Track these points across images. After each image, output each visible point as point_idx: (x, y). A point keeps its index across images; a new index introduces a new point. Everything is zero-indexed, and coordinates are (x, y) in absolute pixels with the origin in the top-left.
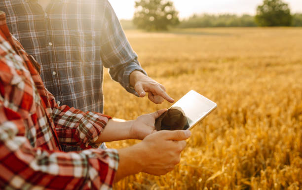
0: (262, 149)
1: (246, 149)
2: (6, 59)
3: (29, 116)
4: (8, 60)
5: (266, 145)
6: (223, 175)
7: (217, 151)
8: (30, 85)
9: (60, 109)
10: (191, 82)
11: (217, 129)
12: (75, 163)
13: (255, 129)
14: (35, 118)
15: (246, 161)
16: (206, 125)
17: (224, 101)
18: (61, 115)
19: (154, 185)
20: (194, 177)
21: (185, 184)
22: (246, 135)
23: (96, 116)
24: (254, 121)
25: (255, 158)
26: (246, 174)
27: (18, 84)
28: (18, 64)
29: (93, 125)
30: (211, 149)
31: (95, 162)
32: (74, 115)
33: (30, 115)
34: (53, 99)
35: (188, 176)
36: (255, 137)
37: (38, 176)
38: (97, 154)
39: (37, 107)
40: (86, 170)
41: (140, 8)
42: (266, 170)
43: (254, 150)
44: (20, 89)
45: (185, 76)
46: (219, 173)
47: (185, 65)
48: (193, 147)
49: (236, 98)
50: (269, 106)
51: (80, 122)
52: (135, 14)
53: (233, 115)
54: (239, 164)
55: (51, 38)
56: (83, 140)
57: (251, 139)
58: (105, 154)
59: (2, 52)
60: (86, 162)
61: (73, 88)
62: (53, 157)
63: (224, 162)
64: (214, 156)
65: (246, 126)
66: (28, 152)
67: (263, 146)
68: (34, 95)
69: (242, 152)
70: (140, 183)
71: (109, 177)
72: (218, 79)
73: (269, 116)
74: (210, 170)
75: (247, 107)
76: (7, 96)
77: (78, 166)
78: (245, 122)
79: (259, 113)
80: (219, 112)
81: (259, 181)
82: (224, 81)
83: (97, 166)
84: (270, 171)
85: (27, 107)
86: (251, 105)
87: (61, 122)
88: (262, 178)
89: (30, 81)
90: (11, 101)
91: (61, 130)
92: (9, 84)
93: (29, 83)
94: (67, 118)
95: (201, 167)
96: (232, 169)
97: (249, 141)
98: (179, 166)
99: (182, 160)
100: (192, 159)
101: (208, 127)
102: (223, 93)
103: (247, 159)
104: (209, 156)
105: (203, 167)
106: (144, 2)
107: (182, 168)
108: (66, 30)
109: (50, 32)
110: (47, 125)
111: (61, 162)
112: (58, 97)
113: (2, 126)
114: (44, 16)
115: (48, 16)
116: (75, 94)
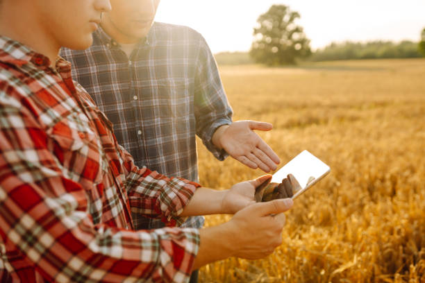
0: (414, 233)
1: (392, 233)
2: (68, 119)
3: (93, 186)
4: (71, 121)
5: (422, 228)
6: (356, 267)
7: (350, 233)
8: (96, 151)
9: (138, 174)
10: (322, 136)
11: (353, 201)
12: (143, 245)
13: (406, 205)
14: (101, 189)
15: (389, 250)
16: (338, 195)
17: (365, 164)
18: (140, 180)
19: (261, 275)
20: (314, 267)
21: (302, 276)
22: (394, 212)
23: (181, 184)
24: (406, 193)
25: (404, 246)
26: (388, 268)
27: (80, 149)
28: (82, 125)
29: (177, 195)
30: (342, 230)
31: (168, 245)
32: (156, 181)
33: (95, 185)
34: (130, 161)
35: (307, 265)
36: (406, 216)
38: (172, 235)
39: (104, 176)
40: (156, 253)
41: (260, 37)
42: (416, 265)
43: (403, 234)
44: (83, 155)
45: (314, 127)
46: (350, 265)
47: (316, 113)
48: (317, 226)
49: (382, 159)
51: (162, 190)
52: (253, 44)
53: (378, 183)
54: (379, 254)
55: (136, 90)
56: (165, 212)
57: (400, 217)
58: (182, 235)
59: (64, 111)
60: (157, 245)
61: (162, 150)
62: (117, 237)
63: (359, 249)
64: (345, 240)
65: (395, 200)
66: (87, 230)
67: (417, 229)
68: (101, 161)
69: (385, 236)
70: (243, 270)
71: (185, 264)
72: (361, 132)
74: (337, 260)
75: (398, 173)
76: (66, 163)
77: (147, 248)
78: (394, 194)
79: (415, 182)
80: (358, 179)
81: (406, 280)
82: (368, 135)
83: (170, 250)
84: (423, 265)
85: (92, 175)
86: (404, 170)
87: (140, 189)
88: (411, 276)
90: (71, 169)
91: (139, 199)
92: (69, 150)
93: (95, 147)
94: (146, 185)
95: (325, 255)
96: (368, 260)
97: (396, 222)
98: (295, 251)
99: (300, 243)
100: (313, 243)
101: (340, 199)
102: (365, 151)
103: (391, 247)
104: (337, 240)
105: (328, 256)
106: (266, 27)
107: (299, 254)
108: (153, 79)
109: (135, 84)
110: (115, 197)
111: (126, 243)
112: (143, 161)
113: (58, 200)
114: (127, 64)
115: (133, 64)
116: (163, 157)
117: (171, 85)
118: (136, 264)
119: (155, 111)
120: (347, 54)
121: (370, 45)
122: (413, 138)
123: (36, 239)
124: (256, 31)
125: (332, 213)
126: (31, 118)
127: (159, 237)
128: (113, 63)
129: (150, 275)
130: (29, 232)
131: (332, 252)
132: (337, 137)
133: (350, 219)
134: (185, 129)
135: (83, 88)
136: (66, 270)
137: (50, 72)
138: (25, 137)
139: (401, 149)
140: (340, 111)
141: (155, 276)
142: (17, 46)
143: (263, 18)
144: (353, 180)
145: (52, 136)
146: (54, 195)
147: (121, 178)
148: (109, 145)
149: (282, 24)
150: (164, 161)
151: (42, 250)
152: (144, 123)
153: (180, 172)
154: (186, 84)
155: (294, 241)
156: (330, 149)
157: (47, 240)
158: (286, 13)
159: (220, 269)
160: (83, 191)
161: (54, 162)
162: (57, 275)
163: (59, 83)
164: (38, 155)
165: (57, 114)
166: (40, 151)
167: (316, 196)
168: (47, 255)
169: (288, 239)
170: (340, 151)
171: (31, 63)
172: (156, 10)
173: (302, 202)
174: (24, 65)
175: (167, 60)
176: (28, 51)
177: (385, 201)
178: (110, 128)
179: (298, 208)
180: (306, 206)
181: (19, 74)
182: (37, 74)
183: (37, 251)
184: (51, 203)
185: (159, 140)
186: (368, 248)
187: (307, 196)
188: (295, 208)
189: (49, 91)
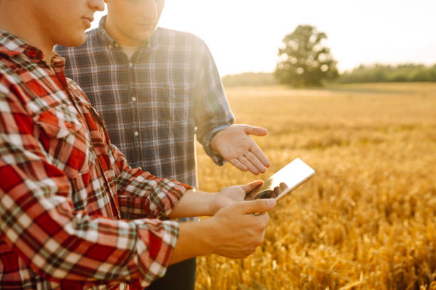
0: (429, 255)
1: (404, 254)
2: (56, 109)
3: (78, 175)
4: (59, 111)
6: (362, 286)
7: (360, 253)
8: (83, 142)
9: (130, 173)
10: (343, 157)
11: (367, 222)
12: (120, 232)
14: (87, 180)
15: (400, 270)
16: (353, 216)
17: (384, 185)
18: (131, 180)
20: (320, 285)
22: (410, 234)
23: (172, 184)
24: (425, 215)
25: (417, 267)
27: (67, 137)
28: (70, 116)
29: (167, 196)
30: (353, 249)
31: (145, 234)
32: (147, 181)
33: (80, 174)
34: (123, 160)
35: (312, 282)
36: (421, 237)
37: (73, 242)
38: (150, 225)
40: (133, 241)
41: (285, 57)
42: (426, 286)
43: (417, 256)
44: (69, 144)
45: (335, 148)
46: (356, 283)
47: (338, 134)
48: (329, 245)
49: (403, 181)
51: (152, 190)
52: (278, 65)
53: (396, 205)
54: (390, 275)
55: (135, 92)
57: (414, 241)
58: (161, 226)
59: (53, 102)
60: (134, 233)
61: (158, 152)
62: (94, 223)
63: (368, 269)
64: (354, 259)
65: (412, 222)
66: (64, 213)
67: (433, 251)
68: (87, 152)
69: (397, 257)
70: (246, 286)
71: (162, 254)
72: (384, 153)
74: (346, 278)
75: (418, 195)
76: (52, 151)
77: (124, 236)
78: (413, 214)
79: (434, 204)
80: (375, 200)
82: (392, 157)
83: (147, 239)
84: (435, 287)
85: (77, 164)
86: (425, 193)
87: (130, 188)
89: (84, 137)
90: (56, 156)
91: (128, 198)
92: (55, 137)
93: (82, 137)
94: (137, 184)
95: (331, 272)
96: (376, 279)
97: (410, 243)
98: (301, 269)
99: (307, 260)
100: (320, 261)
101: (355, 219)
102: (386, 174)
103: (402, 268)
104: (347, 259)
105: (335, 273)
106: (291, 48)
107: (304, 271)
108: (153, 82)
109: (134, 85)
110: (102, 189)
111: (102, 229)
112: (138, 162)
113: (38, 183)
114: (127, 67)
115: (133, 66)
116: (159, 160)
117: (170, 89)
118: (112, 249)
119: (153, 113)
120: (377, 77)
121: (400, 67)
123: (15, 220)
124: (281, 52)
125: (344, 233)
126: (18, 104)
127: (137, 226)
128: (114, 64)
129: (126, 262)
130: (8, 212)
131: (340, 270)
132: (358, 159)
133: (362, 238)
134: (183, 133)
135: (79, 87)
136: (42, 251)
137: (43, 65)
138: (10, 121)
139: (425, 172)
140: (364, 134)
141: (130, 263)
142: (11, 39)
143: (289, 38)
144: (370, 201)
145: (38, 123)
146: (35, 178)
147: (110, 174)
148: (100, 140)
149: (309, 45)
150: (160, 164)
151: (20, 231)
152: (141, 125)
154: (185, 89)
155: (300, 258)
156: (349, 170)
157: (25, 221)
158: (312, 34)
159: (222, 284)
160: (65, 178)
161: (39, 148)
163: (51, 76)
164: (22, 139)
165: (44, 103)
166: (24, 136)
167: (330, 215)
168: (25, 235)
169: (294, 256)
170: (360, 172)
171: (24, 55)
172: (159, 16)
173: (314, 221)
174: (17, 56)
175: (168, 64)
176: (22, 44)
177: (402, 222)
178: (101, 124)
179: (310, 228)
180: (319, 226)
181: (11, 64)
182: (29, 66)
183: (15, 231)
184: (31, 184)
185: (156, 143)
186: (378, 267)
187: (320, 216)
188: (306, 227)
189: (40, 82)
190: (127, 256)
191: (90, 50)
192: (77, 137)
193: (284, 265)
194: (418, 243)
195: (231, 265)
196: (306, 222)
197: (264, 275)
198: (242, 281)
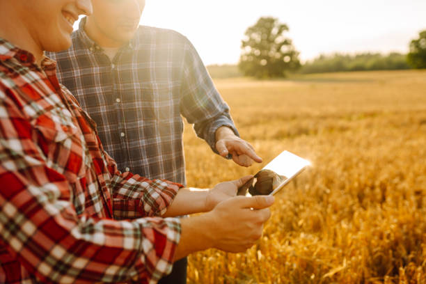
0: (404, 238)
1: (381, 238)
2: (52, 113)
3: (77, 179)
4: (54, 115)
5: (411, 233)
6: (346, 271)
7: (340, 239)
8: (79, 144)
9: (121, 177)
10: (312, 146)
11: (342, 208)
12: (125, 233)
13: (396, 210)
14: (84, 184)
15: (379, 254)
16: (328, 203)
17: (355, 172)
18: (122, 183)
19: (252, 280)
20: (304, 273)
21: (292, 281)
22: (383, 218)
23: (164, 184)
24: (396, 200)
25: (394, 250)
26: (378, 272)
27: (64, 141)
29: (161, 195)
30: (332, 235)
31: (149, 232)
32: (138, 183)
34: (114, 165)
35: (297, 270)
36: (396, 221)
37: (81, 246)
38: (153, 224)
39: (87, 171)
40: (139, 241)
41: (248, 49)
42: (406, 267)
43: (392, 238)
44: (66, 149)
45: (304, 137)
46: (339, 269)
47: (306, 124)
48: (310, 232)
49: (372, 167)
50: (420, 178)
51: (145, 191)
52: (242, 57)
53: (367, 191)
54: (369, 258)
55: (119, 93)
56: (148, 213)
57: (389, 224)
58: (164, 223)
59: (48, 106)
60: (139, 233)
61: (145, 152)
62: (99, 225)
63: (349, 254)
64: (335, 245)
65: (384, 206)
66: (69, 218)
67: (407, 234)
68: (84, 156)
69: (374, 241)
70: (233, 277)
71: (167, 252)
72: (350, 142)
73: (418, 193)
74: (328, 264)
75: (387, 180)
76: (50, 155)
77: (129, 236)
78: (384, 199)
79: (404, 188)
80: (347, 187)
81: (395, 282)
82: (358, 145)
83: (152, 237)
84: (413, 268)
85: (75, 168)
86: (394, 178)
87: (123, 191)
88: (400, 278)
89: (80, 140)
90: (55, 161)
91: (122, 201)
92: (52, 141)
93: (78, 141)
94: (129, 186)
95: (315, 259)
96: (358, 263)
97: (385, 227)
98: (285, 257)
99: (290, 249)
100: (302, 248)
101: (330, 206)
102: (355, 160)
103: (381, 251)
104: (327, 245)
105: (318, 260)
106: (254, 40)
107: (289, 259)
108: (136, 82)
109: (117, 87)
110: (97, 193)
111: (108, 231)
112: (126, 162)
113: (41, 189)
114: (110, 68)
115: (116, 67)
116: (147, 159)
117: (154, 88)
118: (119, 250)
119: (138, 113)
120: (336, 67)
121: (358, 57)
122: (402, 147)
123: (18, 228)
124: (244, 44)
125: (322, 220)
126: (15, 108)
127: (141, 225)
128: (96, 67)
129: (133, 263)
130: (11, 220)
131: (322, 257)
132: (327, 147)
133: (340, 225)
134: (169, 132)
136: (48, 259)
138: (9, 126)
139: (391, 157)
140: (330, 122)
141: (137, 263)
142: (1, 42)
143: (251, 30)
144: (343, 187)
145: (36, 127)
146: (38, 184)
148: (93, 143)
149: (271, 37)
150: (148, 163)
151: (24, 239)
152: (127, 126)
153: (164, 175)
154: (169, 87)
155: (284, 247)
157: (29, 228)
158: (274, 26)
159: (210, 277)
161: (38, 153)
162: (39, 265)
163: (44, 79)
164: (22, 144)
165: (41, 108)
166: (24, 141)
167: (306, 203)
168: (29, 243)
169: (278, 246)
170: (330, 160)
171: (15, 59)
173: (292, 210)
174: (8, 60)
175: (151, 63)
176: (12, 47)
177: (375, 207)
178: (93, 128)
179: (288, 216)
180: (296, 214)
181: (3, 68)
182: (21, 70)
184: (34, 190)
185: (142, 142)
186: (358, 252)
187: (296, 205)
188: (285, 216)
189: (34, 86)
190: (134, 256)
191: (72, 54)
192: (73, 141)
193: (268, 254)
194: (393, 226)
195: (217, 257)
196: (284, 211)
197: (250, 266)
198: (228, 272)
